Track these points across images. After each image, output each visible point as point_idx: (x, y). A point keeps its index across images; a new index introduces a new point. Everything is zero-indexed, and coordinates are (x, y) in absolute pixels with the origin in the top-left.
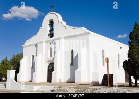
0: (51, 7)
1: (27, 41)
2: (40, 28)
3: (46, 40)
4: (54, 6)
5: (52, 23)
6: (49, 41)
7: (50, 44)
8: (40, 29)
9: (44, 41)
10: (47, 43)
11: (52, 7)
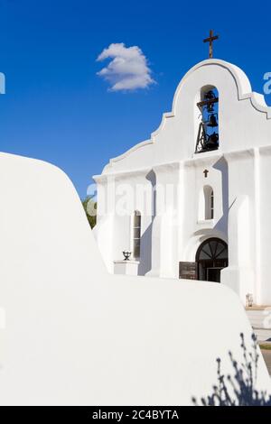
0: (205, 41)
1: (111, 160)
2: (165, 115)
3: (190, 159)
4: (216, 38)
5: (209, 99)
6: (202, 163)
7: (206, 172)
8: (165, 120)
9: (182, 163)
10: (192, 171)
11: (211, 39)
